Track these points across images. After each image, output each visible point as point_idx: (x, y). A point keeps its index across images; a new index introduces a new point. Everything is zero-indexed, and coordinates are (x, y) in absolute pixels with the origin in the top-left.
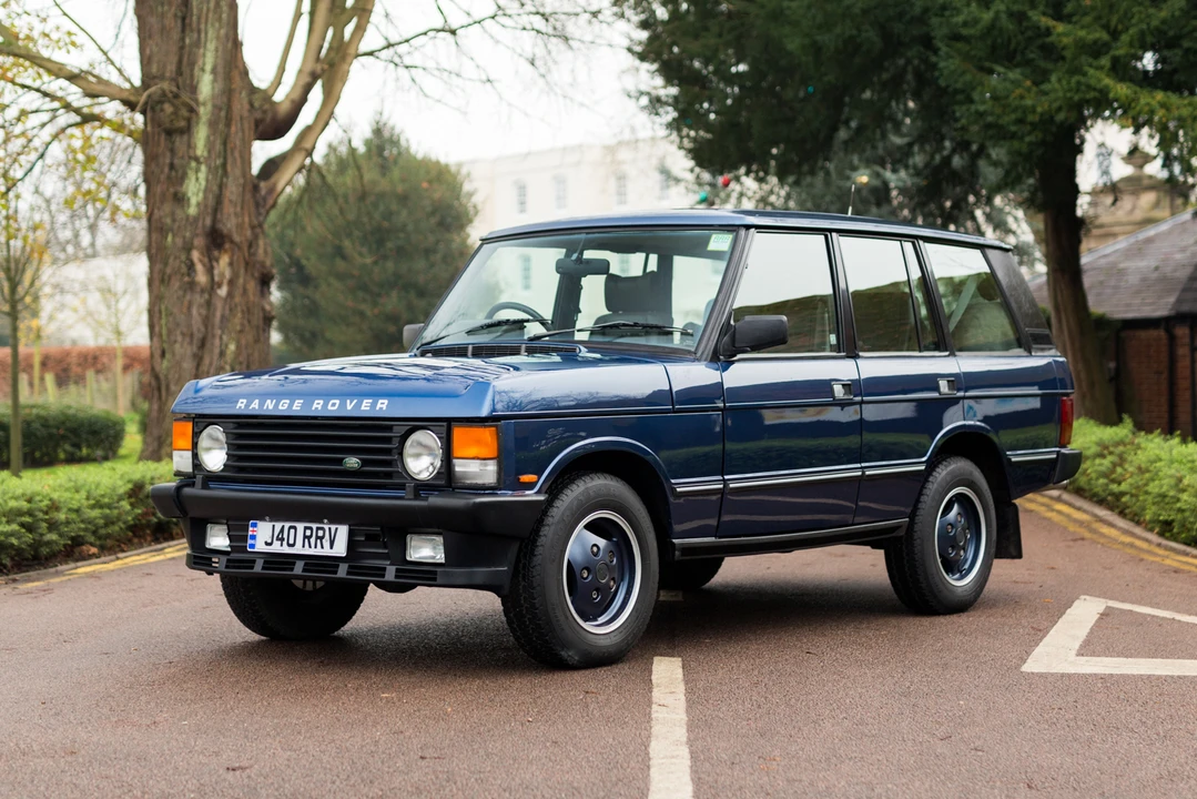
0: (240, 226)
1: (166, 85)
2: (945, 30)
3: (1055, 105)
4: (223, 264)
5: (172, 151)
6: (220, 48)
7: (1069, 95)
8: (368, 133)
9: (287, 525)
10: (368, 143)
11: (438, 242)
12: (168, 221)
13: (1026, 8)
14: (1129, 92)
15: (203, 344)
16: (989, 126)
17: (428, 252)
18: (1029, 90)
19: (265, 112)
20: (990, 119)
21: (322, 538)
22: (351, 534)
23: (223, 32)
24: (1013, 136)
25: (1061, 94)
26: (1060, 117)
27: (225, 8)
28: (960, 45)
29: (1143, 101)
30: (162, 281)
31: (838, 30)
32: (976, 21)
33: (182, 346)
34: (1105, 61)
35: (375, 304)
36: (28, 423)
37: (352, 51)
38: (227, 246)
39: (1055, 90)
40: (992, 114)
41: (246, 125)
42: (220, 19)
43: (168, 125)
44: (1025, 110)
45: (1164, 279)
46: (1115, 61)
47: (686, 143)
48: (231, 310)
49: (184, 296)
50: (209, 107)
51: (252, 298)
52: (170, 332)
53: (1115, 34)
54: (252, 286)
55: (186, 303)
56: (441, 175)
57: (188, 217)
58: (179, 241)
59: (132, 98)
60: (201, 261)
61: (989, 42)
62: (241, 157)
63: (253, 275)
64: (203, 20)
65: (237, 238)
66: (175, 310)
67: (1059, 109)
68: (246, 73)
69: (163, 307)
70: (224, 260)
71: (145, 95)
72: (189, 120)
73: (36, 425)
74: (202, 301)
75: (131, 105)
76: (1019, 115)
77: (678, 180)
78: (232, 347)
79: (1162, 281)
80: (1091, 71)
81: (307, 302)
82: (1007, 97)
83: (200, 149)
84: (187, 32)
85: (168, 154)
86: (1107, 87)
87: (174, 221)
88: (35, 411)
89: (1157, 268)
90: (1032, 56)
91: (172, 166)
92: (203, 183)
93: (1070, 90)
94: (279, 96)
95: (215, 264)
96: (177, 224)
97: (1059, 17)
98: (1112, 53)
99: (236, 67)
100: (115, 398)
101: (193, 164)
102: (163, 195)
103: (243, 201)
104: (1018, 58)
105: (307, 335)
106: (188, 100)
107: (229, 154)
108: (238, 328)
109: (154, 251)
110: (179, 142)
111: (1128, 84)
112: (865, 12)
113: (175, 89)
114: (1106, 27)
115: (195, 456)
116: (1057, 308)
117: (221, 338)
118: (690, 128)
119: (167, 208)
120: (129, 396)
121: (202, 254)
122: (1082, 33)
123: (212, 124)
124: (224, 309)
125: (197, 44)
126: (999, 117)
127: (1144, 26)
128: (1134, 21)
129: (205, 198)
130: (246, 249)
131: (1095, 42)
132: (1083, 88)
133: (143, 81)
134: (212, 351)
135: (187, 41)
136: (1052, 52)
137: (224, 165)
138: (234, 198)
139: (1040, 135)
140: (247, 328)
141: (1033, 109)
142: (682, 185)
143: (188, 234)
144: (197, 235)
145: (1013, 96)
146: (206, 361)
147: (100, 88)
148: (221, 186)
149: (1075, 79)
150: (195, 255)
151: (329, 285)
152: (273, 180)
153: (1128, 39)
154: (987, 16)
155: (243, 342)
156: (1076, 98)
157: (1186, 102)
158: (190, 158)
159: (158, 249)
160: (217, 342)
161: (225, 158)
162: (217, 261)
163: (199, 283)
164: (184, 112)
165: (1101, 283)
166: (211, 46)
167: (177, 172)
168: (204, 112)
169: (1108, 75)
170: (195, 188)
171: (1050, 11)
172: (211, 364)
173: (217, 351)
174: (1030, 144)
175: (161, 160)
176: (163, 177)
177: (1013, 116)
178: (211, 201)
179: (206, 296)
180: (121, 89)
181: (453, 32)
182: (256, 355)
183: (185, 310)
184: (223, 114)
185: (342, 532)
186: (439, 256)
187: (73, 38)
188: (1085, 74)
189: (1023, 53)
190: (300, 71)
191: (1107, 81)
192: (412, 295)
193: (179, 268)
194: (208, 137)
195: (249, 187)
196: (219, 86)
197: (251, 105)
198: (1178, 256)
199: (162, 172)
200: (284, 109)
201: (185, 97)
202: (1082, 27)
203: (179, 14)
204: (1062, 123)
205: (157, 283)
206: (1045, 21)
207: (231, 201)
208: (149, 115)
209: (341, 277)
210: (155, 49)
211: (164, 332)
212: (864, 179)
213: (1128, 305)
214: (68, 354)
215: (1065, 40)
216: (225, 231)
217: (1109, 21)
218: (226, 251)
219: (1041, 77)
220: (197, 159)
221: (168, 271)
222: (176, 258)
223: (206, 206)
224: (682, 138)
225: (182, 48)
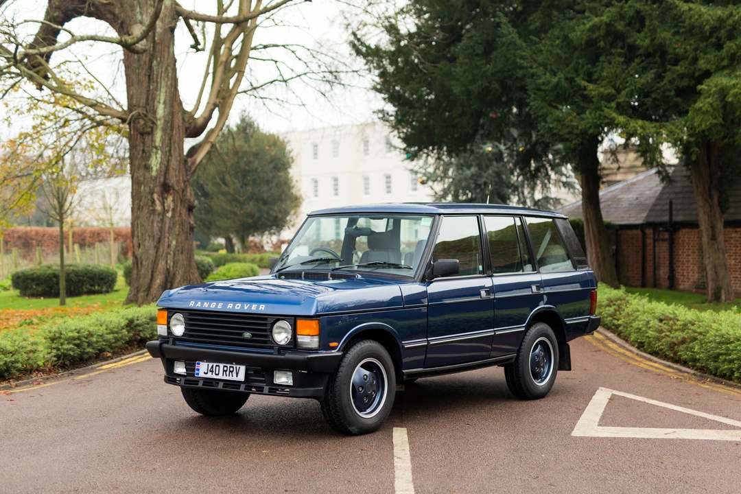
0: (178, 182)
1: (140, 110)
2: (533, 86)
3: (589, 125)
4: (169, 201)
5: (144, 143)
6: (168, 92)
7: (595, 121)
8: (239, 122)
9: (215, 365)
10: (238, 127)
11: (274, 177)
12: (142, 179)
13: (575, 75)
14: (625, 120)
15: (159, 241)
16: (555, 134)
17: (268, 182)
18: (575, 118)
19: (190, 123)
20: (555, 131)
21: (232, 372)
22: (247, 370)
23: (169, 83)
24: (567, 140)
25: (591, 120)
26: (591, 131)
27: (170, 71)
28: (540, 93)
29: (631, 125)
30: (139, 209)
31: (480, 83)
32: (549, 82)
33: (149, 242)
34: (613, 104)
35: (242, 208)
36: (68, 274)
37: (234, 92)
38: (171, 191)
39: (588, 118)
40: (556, 129)
41: (181, 131)
42: (168, 76)
43: (141, 131)
44: (573, 127)
45: (640, 204)
46: (618, 104)
47: (402, 135)
48: (173, 224)
49: (150, 217)
50: (162, 121)
51: (184, 217)
52: (142, 235)
53: (618, 91)
54: (184, 212)
55: (151, 220)
56: (275, 143)
57: (152, 176)
58: (147, 189)
59: (123, 117)
60: (158, 199)
61: (555, 93)
62: (179, 147)
63: (184, 206)
64: (159, 77)
65: (176, 188)
66: (145, 224)
67: (590, 127)
68: (181, 103)
69: (139, 222)
70: (170, 198)
71: (131, 115)
72: (152, 128)
73: (72, 275)
74: (159, 219)
75: (124, 121)
76: (570, 129)
77: (395, 148)
78: (174, 243)
79: (639, 206)
80: (606, 110)
81: (206, 205)
82: (564, 121)
83: (158, 142)
84: (151, 83)
85: (142, 145)
86: (614, 117)
87: (144, 178)
88: (71, 268)
89: (637, 199)
90: (577, 100)
91: (143, 151)
92: (159, 160)
93: (596, 118)
94: (197, 115)
95: (165, 201)
96: (146, 181)
97: (590, 81)
98: (617, 100)
99: (176, 101)
100: (110, 256)
101: (154, 150)
102: (139, 165)
103: (179, 169)
104: (570, 100)
105: (207, 223)
106: (151, 118)
107: (172, 145)
108: (177, 233)
109: (134, 194)
110: (148, 139)
111: (625, 116)
112: (493, 74)
113: (145, 112)
114: (614, 87)
115: (169, 328)
116: (587, 220)
117: (168, 238)
118: (403, 128)
119: (141, 172)
120: (117, 254)
121: (159, 196)
122: (602, 90)
123: (164, 130)
124: (170, 223)
125: (156, 89)
126: (560, 130)
127: (633, 88)
128: (628, 85)
129: (160, 167)
130: (181, 193)
131: (608, 94)
132: (602, 117)
133: (129, 108)
134: (164, 245)
135: (151, 87)
136: (587, 99)
137: (170, 151)
138: (175, 167)
139: (581, 140)
140: (182, 233)
141: (577, 128)
142: (398, 150)
143: (152, 186)
144: (156, 186)
145: (567, 120)
146: (161, 249)
147: (106, 111)
148: (168, 161)
149: (598, 113)
150: (155, 196)
151: (218, 198)
152: (194, 158)
153: (625, 93)
154: (555, 80)
155: (180, 240)
156: (599, 122)
157: (653, 125)
158: (153, 147)
159: (137, 193)
160: (167, 240)
161: (170, 147)
162: (166, 199)
163: (157, 210)
164: (150, 124)
165: (609, 205)
166: (163, 90)
167: (146, 154)
168: (160, 123)
169: (614, 112)
170: (155, 162)
171: (586, 78)
172: (163, 251)
173: (166, 244)
174: (575, 144)
175: (138, 148)
176: (139, 156)
177: (567, 130)
178: (163, 168)
179: (161, 217)
180: (118, 112)
181: (286, 81)
182: (186, 246)
183: (150, 224)
184: (169, 124)
185: (243, 369)
186: (274, 184)
187: (93, 84)
188: (603, 111)
189: (572, 98)
190: (208, 103)
191: (614, 115)
192: (261, 203)
193: (147, 203)
194: (162, 136)
195: (183, 162)
196: (167, 110)
197: (184, 120)
198: (648, 192)
199: (138, 154)
200: (200, 122)
201: (150, 116)
202: (602, 87)
203: (147, 74)
204: (591, 134)
205: (136, 210)
206: (584, 83)
207: (173, 169)
208: (132, 125)
209: (224, 194)
210: (135, 91)
211: (140, 235)
212: (490, 149)
213: (623, 217)
214: (84, 232)
215: (593, 93)
216: (170, 184)
217: (615, 84)
218: (171, 194)
219: (581, 111)
220: (156, 148)
221: (142, 204)
222: (145, 197)
223: (161, 171)
224: (399, 133)
225: (148, 91)
